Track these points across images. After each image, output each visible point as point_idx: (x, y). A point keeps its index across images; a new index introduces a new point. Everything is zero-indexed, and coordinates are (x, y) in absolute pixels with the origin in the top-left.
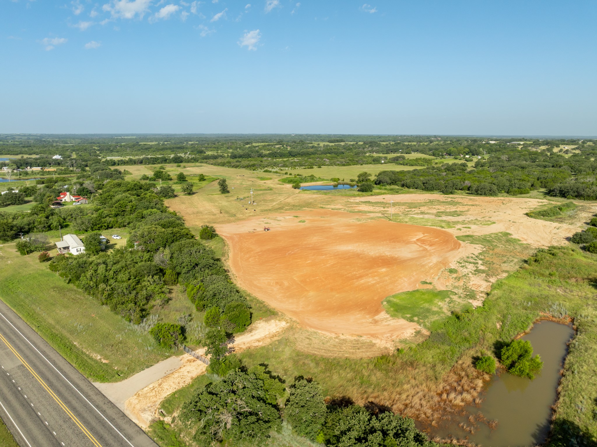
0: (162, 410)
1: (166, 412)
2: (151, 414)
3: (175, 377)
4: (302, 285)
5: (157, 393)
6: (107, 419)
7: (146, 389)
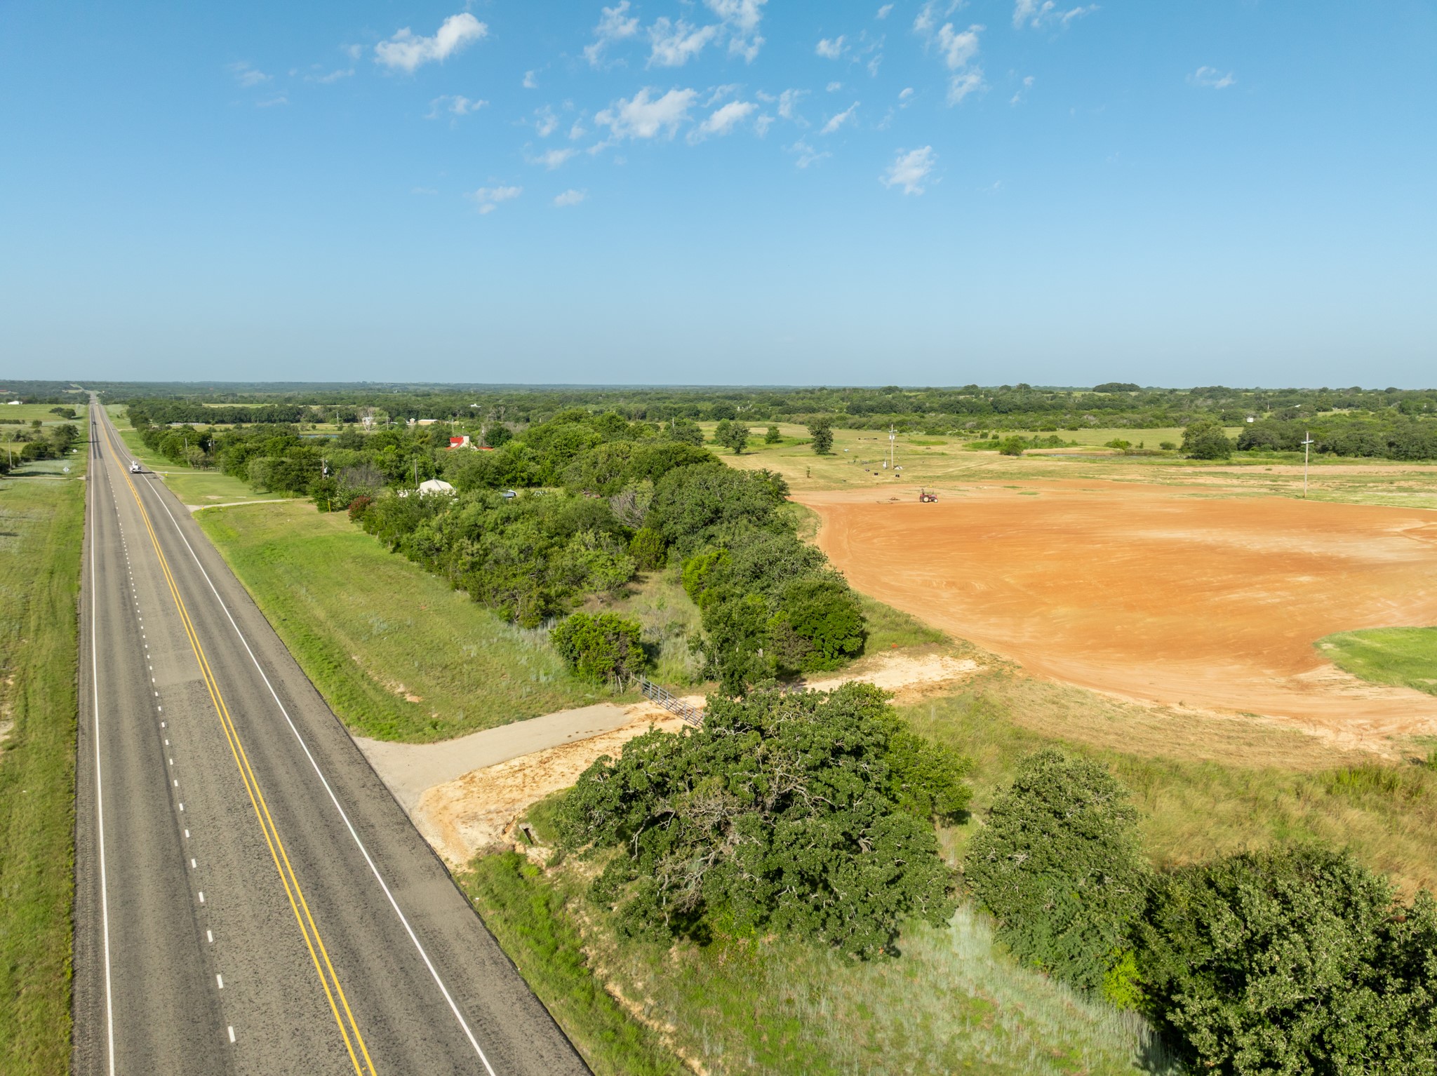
0: (530, 826)
1: (539, 834)
2: (491, 830)
3: (596, 749)
4: (1031, 593)
5: (528, 780)
6: (351, 821)
7: (501, 766)
